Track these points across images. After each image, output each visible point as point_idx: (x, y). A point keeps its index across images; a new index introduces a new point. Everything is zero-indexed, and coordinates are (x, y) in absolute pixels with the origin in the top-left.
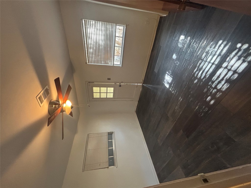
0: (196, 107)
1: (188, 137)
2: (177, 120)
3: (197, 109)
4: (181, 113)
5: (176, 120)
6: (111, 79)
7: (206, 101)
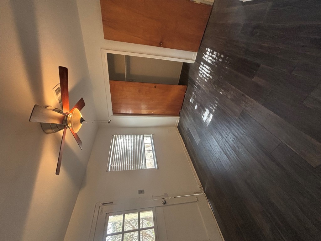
0: (226, 69)
1: (258, 66)
2: (242, 93)
3: (228, 67)
4: (234, 88)
5: (243, 95)
6: (145, 191)
7: (222, 61)
